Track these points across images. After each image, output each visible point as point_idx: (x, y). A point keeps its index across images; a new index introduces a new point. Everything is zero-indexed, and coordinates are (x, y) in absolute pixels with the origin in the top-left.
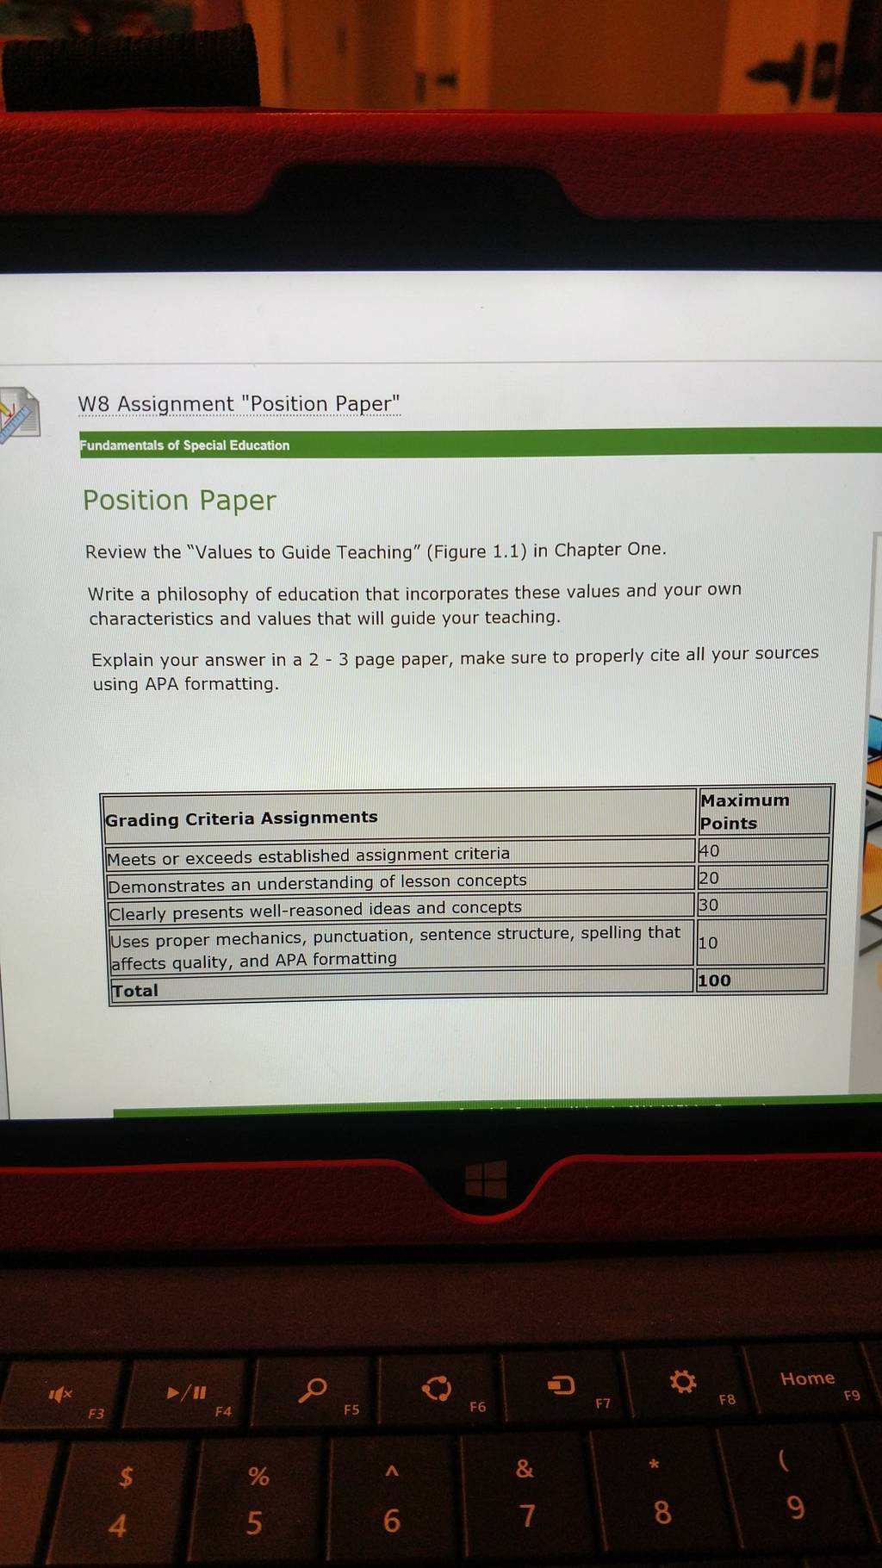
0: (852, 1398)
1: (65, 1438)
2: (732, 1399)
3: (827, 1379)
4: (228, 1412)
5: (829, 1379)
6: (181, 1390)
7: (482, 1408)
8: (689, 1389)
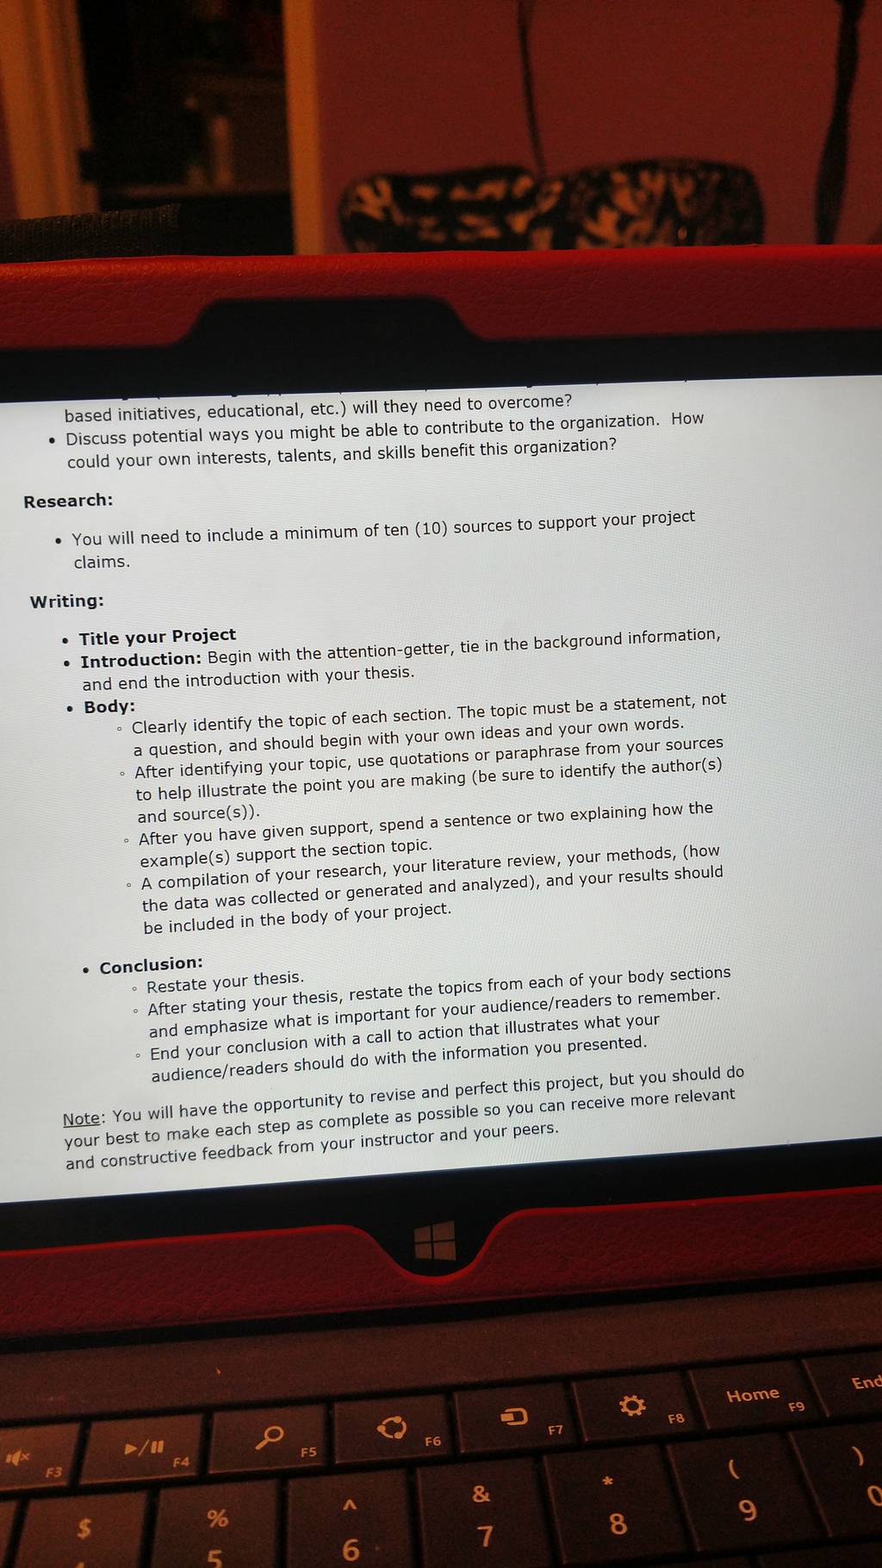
0: (796, 1410)
1: (24, 1498)
2: (680, 1418)
3: (772, 1395)
4: (186, 1462)
6: (139, 1446)
7: (437, 1442)
8: (638, 1412)
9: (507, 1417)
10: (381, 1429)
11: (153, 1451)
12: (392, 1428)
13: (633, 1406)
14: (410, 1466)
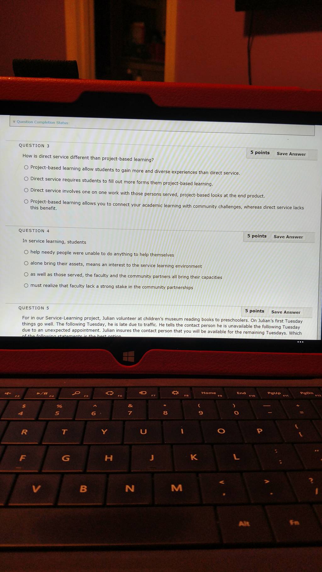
0: (220, 396)
1: (8, 401)
2: (188, 396)
3: (214, 393)
4: (53, 396)
5: (215, 393)
6: (41, 393)
7: (121, 396)
8: (177, 394)
9: (141, 393)
10: (107, 393)
11: (45, 394)
12: (110, 393)
13: (175, 393)
14: (113, 400)
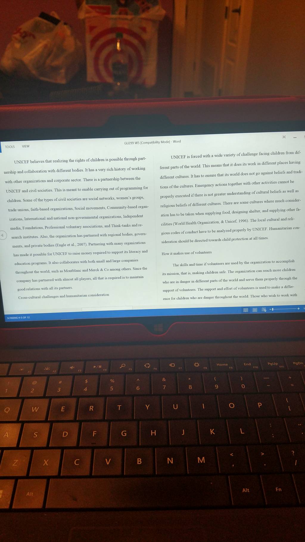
0: (231, 368)
1: (74, 375)
2: (206, 368)
3: (226, 365)
4: (106, 370)
6: (96, 366)
7: (156, 369)
8: (198, 366)
9: (170, 365)
10: (145, 366)
11: (99, 367)
12: (147, 366)
14: (150, 373)
